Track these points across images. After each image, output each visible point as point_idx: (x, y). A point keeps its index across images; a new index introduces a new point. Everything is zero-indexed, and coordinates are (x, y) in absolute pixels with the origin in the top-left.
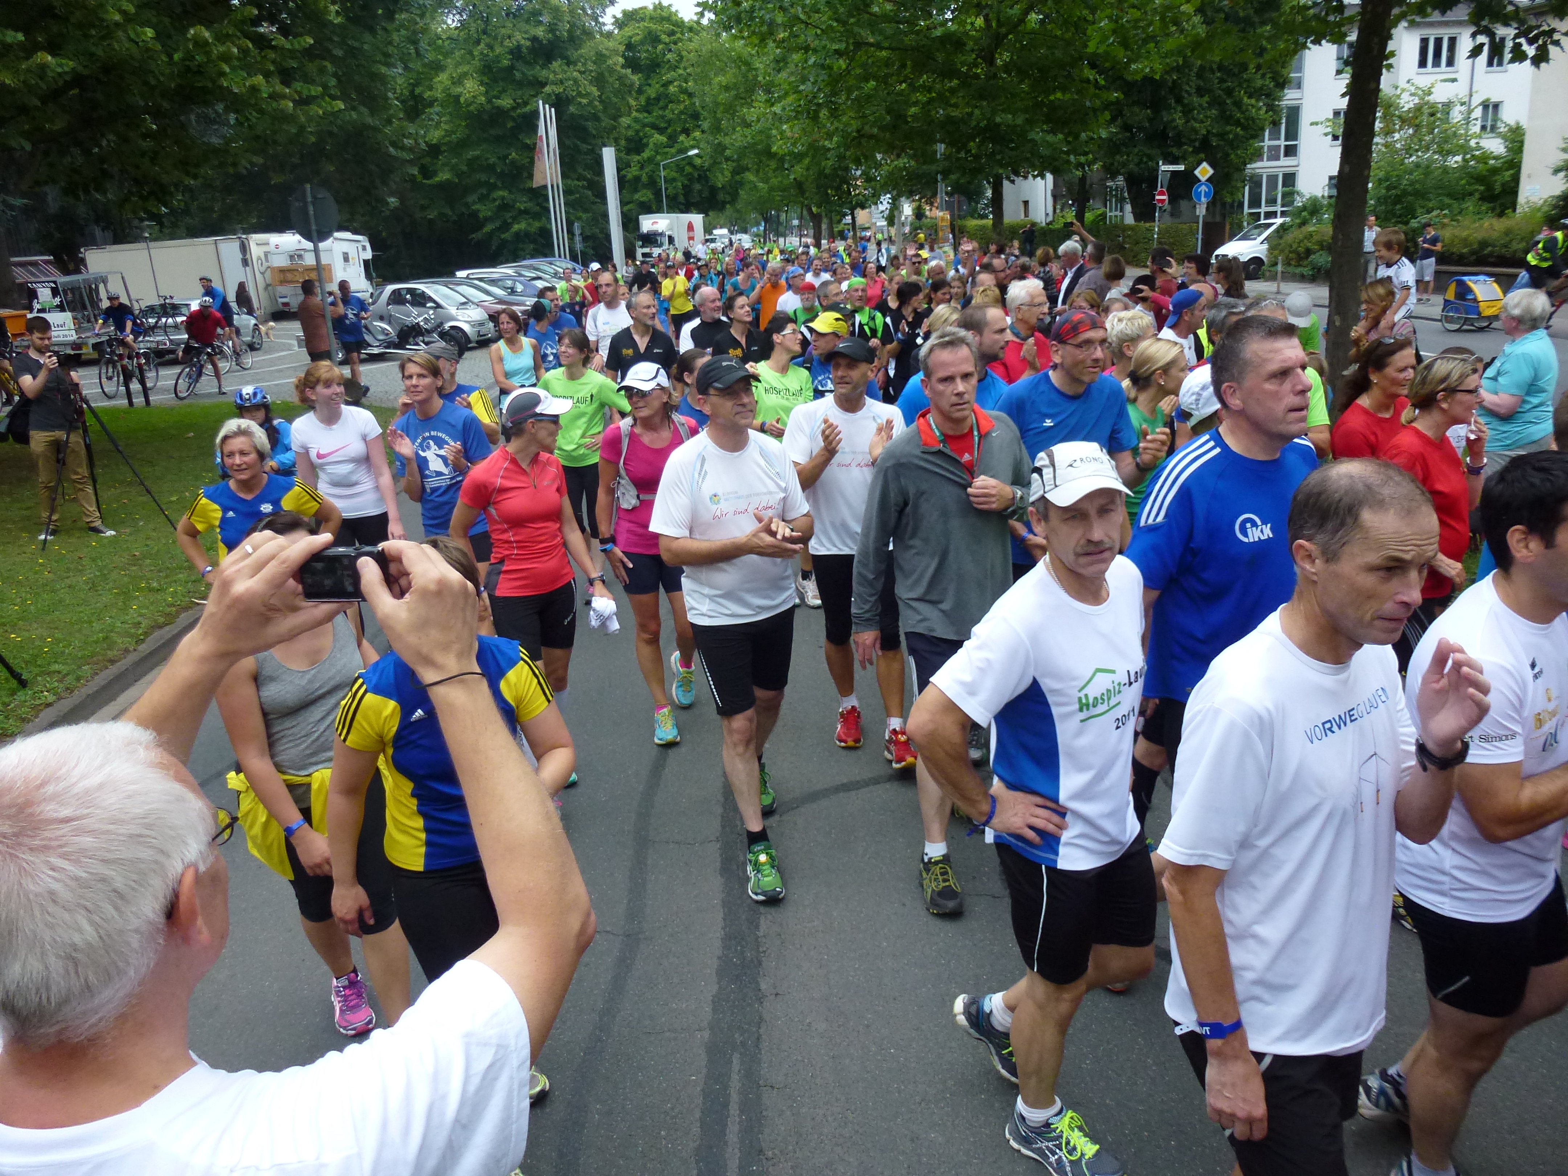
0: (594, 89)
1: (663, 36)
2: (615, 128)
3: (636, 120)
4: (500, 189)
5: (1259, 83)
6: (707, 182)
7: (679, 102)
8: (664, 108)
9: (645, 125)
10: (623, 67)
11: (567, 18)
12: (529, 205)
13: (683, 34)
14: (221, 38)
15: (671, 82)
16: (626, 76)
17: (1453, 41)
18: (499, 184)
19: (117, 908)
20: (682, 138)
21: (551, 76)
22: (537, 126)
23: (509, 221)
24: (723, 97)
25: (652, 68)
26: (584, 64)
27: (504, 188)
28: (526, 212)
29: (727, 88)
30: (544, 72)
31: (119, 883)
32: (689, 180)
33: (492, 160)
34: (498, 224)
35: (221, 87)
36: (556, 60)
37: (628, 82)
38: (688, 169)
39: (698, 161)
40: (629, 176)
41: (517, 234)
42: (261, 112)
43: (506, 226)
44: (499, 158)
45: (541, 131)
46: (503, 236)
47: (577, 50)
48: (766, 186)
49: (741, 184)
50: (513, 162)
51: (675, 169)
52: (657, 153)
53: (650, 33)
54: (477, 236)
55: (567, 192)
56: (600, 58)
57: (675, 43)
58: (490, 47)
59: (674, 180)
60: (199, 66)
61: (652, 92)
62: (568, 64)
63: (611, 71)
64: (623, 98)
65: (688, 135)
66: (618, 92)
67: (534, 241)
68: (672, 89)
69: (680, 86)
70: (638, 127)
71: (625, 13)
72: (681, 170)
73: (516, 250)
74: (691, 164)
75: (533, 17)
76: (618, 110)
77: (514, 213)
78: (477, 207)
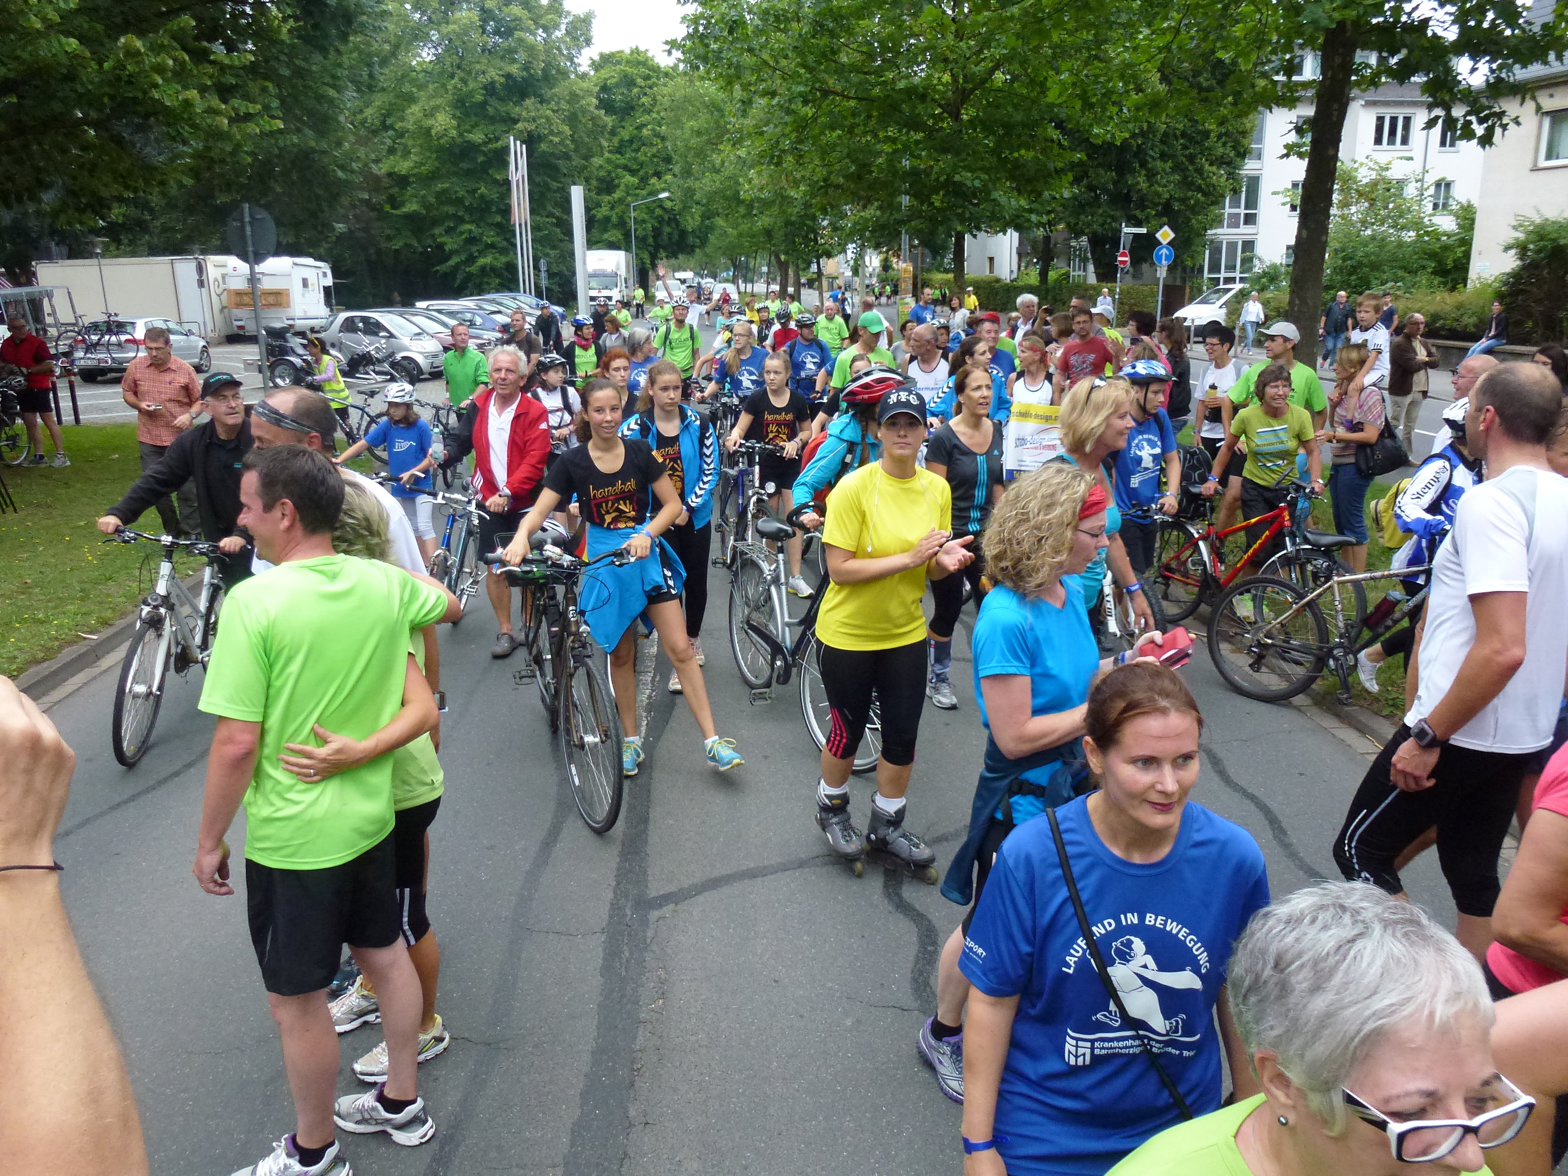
0: (567, 128)
1: (639, 81)
2: (586, 167)
3: (609, 161)
4: (467, 222)
5: (1221, 153)
6: (677, 225)
7: (652, 145)
8: (637, 151)
9: (617, 167)
10: (597, 107)
11: (542, 57)
12: (497, 240)
13: (658, 79)
14: (157, 49)
15: (645, 125)
16: (599, 117)
17: (1407, 120)
18: (467, 218)
20: (654, 180)
21: (524, 113)
22: (508, 162)
23: (476, 254)
24: (694, 141)
25: (626, 110)
26: (558, 103)
27: (470, 222)
28: (493, 246)
29: (699, 133)
30: (517, 109)
32: (659, 222)
33: (461, 193)
34: (463, 257)
35: (152, 99)
36: (528, 97)
37: (601, 123)
38: (658, 212)
39: (669, 204)
40: (599, 216)
41: (483, 268)
42: (194, 126)
43: (471, 259)
44: (468, 192)
45: (512, 166)
46: (468, 270)
47: (551, 89)
48: (735, 232)
49: (711, 229)
50: (482, 197)
51: (645, 211)
52: (628, 194)
53: (626, 76)
54: (442, 268)
55: (535, 228)
56: (574, 98)
57: (651, 87)
58: (464, 82)
59: (644, 221)
60: (130, 76)
61: (625, 134)
63: (584, 111)
64: (596, 139)
65: (659, 178)
66: (590, 133)
67: (499, 276)
68: (645, 132)
69: (653, 130)
70: (609, 168)
71: (602, 56)
72: (650, 211)
73: (481, 284)
74: (661, 207)
75: (509, 54)
76: (590, 149)
77: (480, 247)
78: (444, 239)
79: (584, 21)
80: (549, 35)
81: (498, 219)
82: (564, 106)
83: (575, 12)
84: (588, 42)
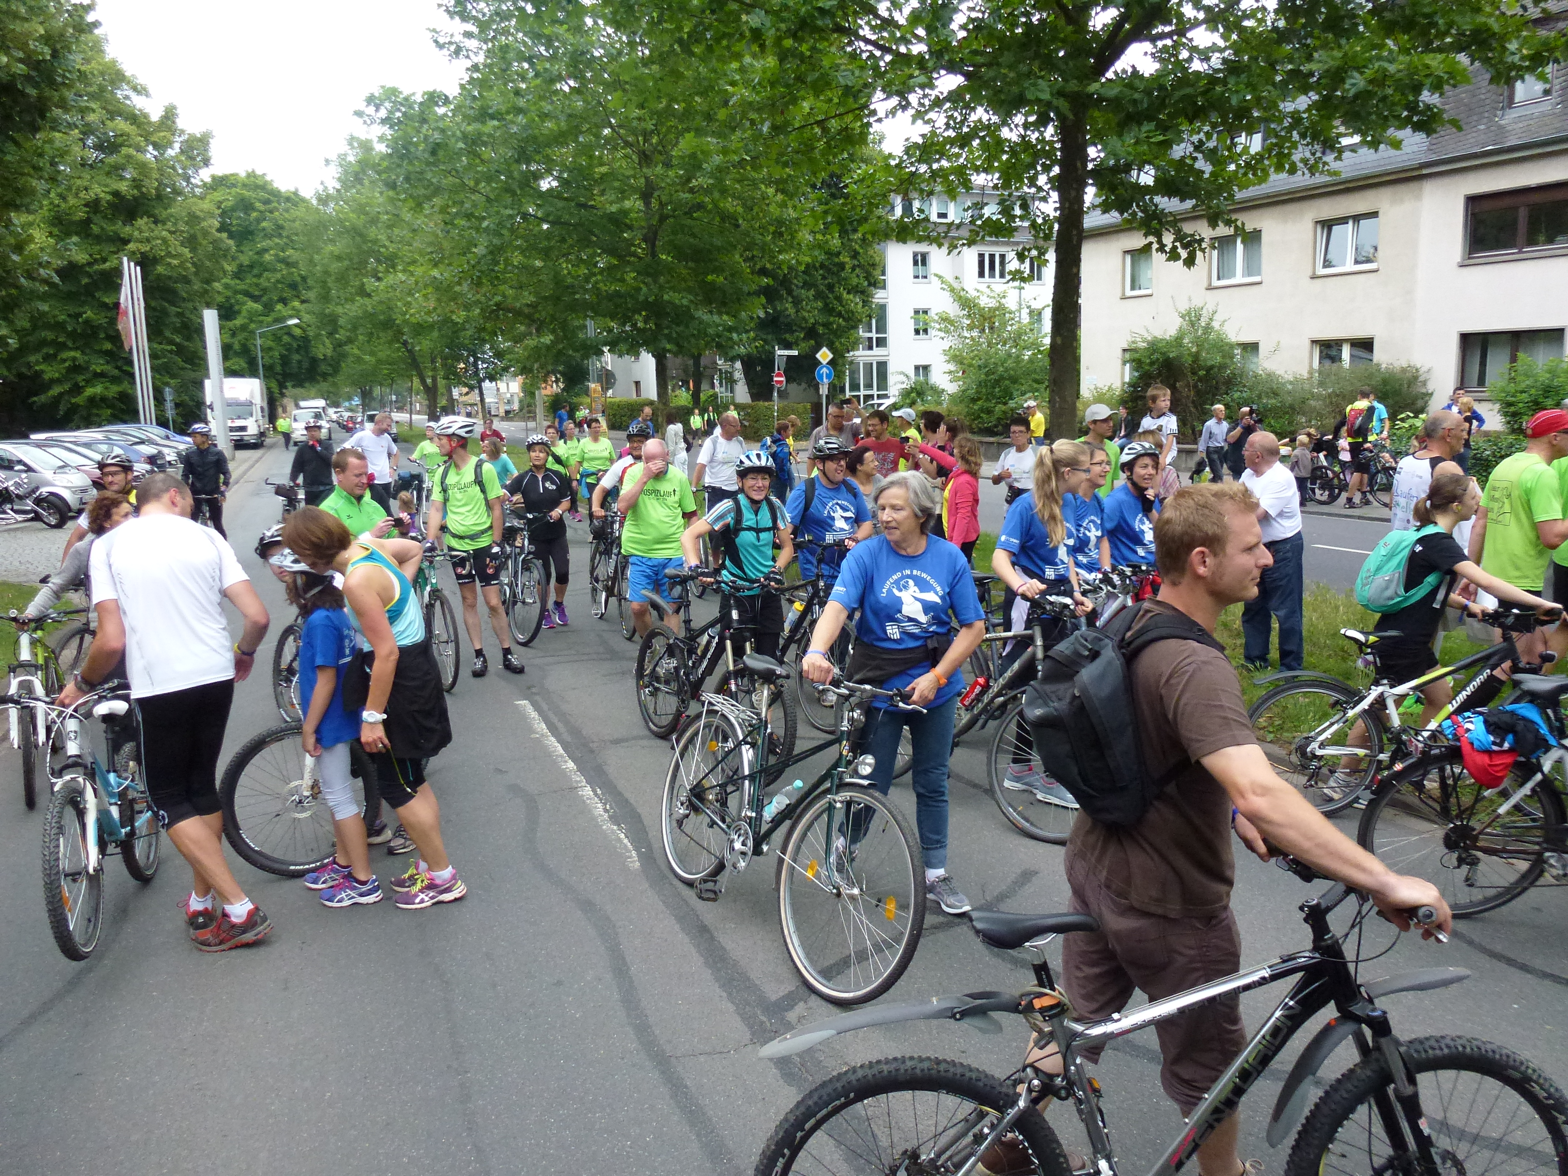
0: (186, 251)
1: (258, 205)
3: (227, 286)
4: (71, 349)
6: (307, 352)
7: (275, 270)
8: (259, 276)
9: (236, 292)
10: (219, 230)
11: (155, 175)
12: (107, 368)
13: (279, 203)
15: (266, 250)
16: (221, 240)
17: (1002, 257)
18: (70, 344)
20: (279, 307)
21: (136, 233)
22: (120, 286)
23: (82, 384)
24: (335, 266)
25: (244, 235)
26: (175, 224)
27: (76, 349)
28: (102, 375)
29: (339, 258)
30: (128, 229)
32: (287, 350)
33: (62, 318)
34: (67, 387)
36: (141, 217)
37: (223, 246)
38: (286, 339)
39: (298, 332)
41: (92, 400)
43: (77, 389)
44: (70, 316)
45: (125, 291)
46: (74, 400)
47: (166, 209)
48: (373, 359)
49: (344, 356)
50: (87, 322)
51: (273, 338)
52: (252, 321)
53: (242, 199)
54: (42, 399)
55: (153, 356)
56: (193, 219)
57: (271, 212)
59: (270, 349)
61: (245, 259)
63: (205, 233)
64: (217, 263)
66: (211, 257)
67: (112, 407)
68: (267, 257)
70: (229, 294)
71: (214, 178)
72: (277, 338)
73: (89, 415)
74: (289, 334)
75: (116, 170)
76: (212, 274)
77: (88, 376)
78: (42, 367)
79: (201, 140)
80: (162, 155)
81: (108, 346)
82: (182, 227)
83: (190, 130)
84: (206, 162)
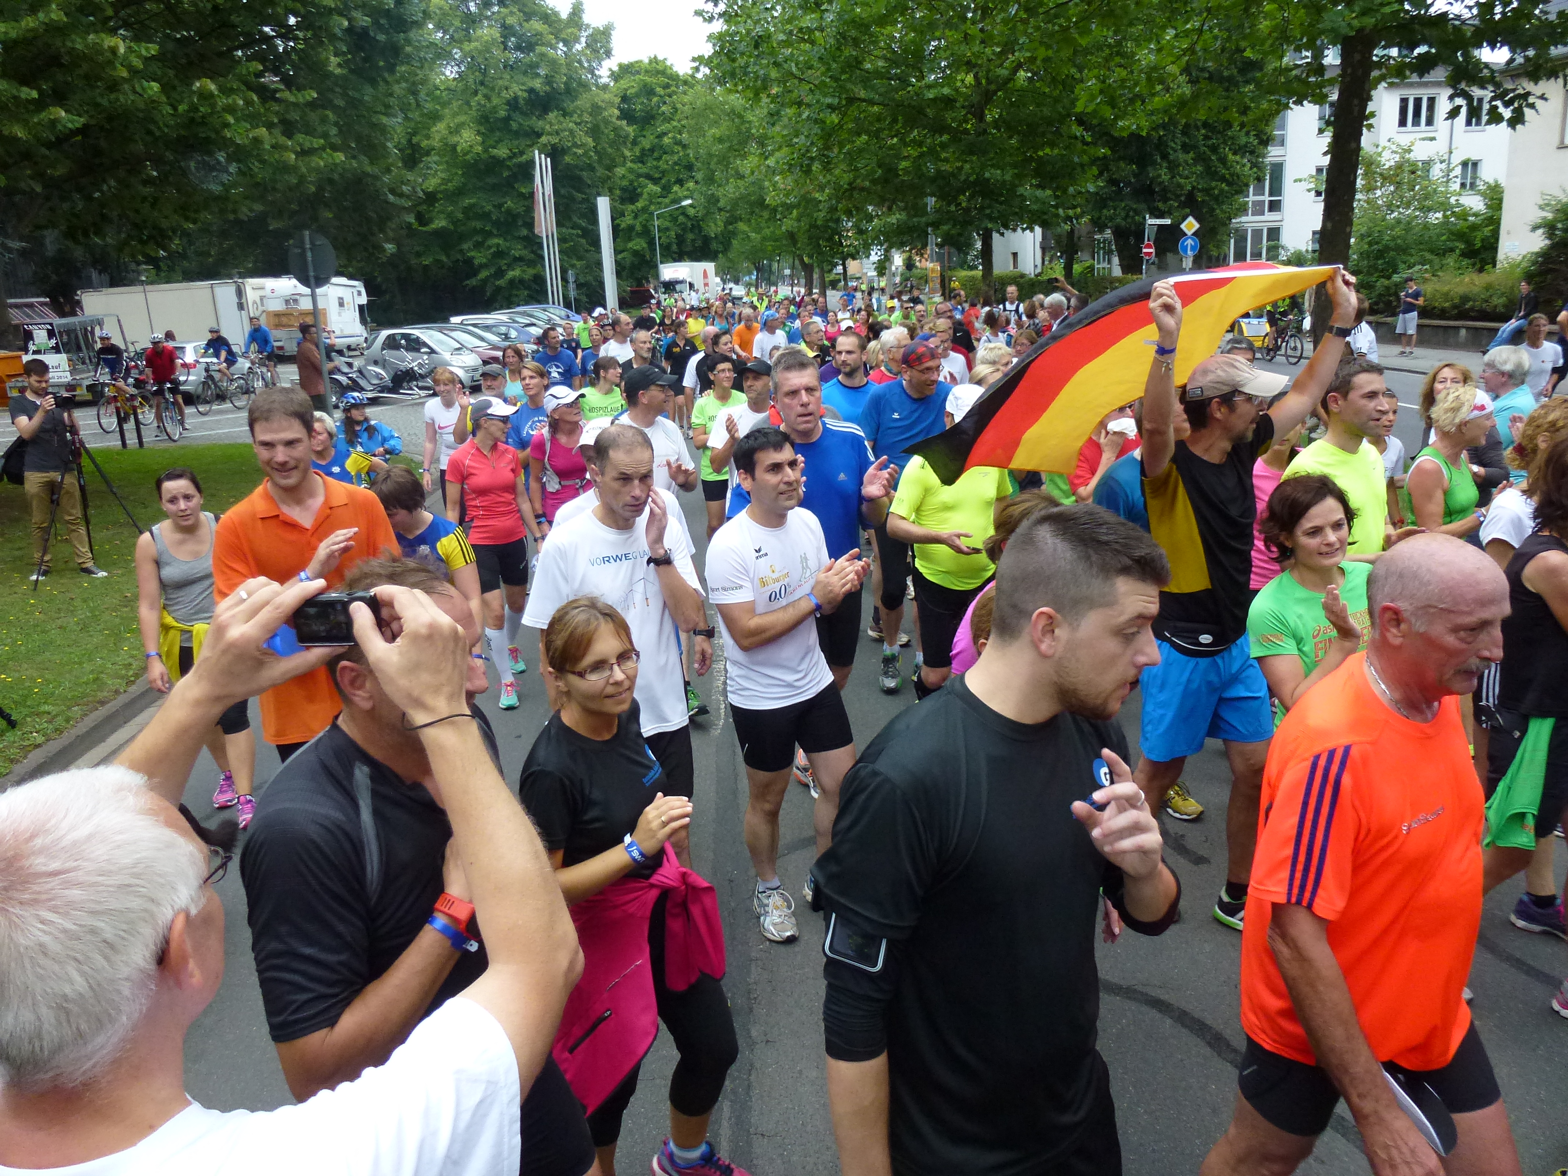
0: (590, 140)
1: (658, 90)
2: (609, 178)
3: (631, 170)
4: (496, 236)
5: (1243, 140)
6: (700, 232)
7: (673, 153)
8: (659, 159)
9: (639, 176)
10: (618, 118)
11: (564, 70)
12: (524, 253)
13: (677, 87)
14: (226, 91)
15: (665, 134)
16: (621, 128)
17: (1432, 101)
18: (495, 232)
19: (106, 958)
20: (676, 188)
21: (547, 127)
22: (533, 176)
23: (504, 268)
24: (717, 148)
25: (646, 120)
26: (580, 116)
27: (498, 236)
28: (520, 259)
29: (720, 140)
30: (540, 123)
31: (109, 933)
32: (684, 230)
33: (489, 208)
34: (492, 271)
35: (224, 138)
36: (552, 111)
37: (623, 133)
38: (681, 219)
39: (691, 212)
40: (623, 225)
41: (512, 282)
42: (263, 162)
43: (500, 273)
44: (494, 206)
45: (538, 180)
46: (498, 283)
47: (573, 102)
48: (759, 236)
49: (734, 234)
50: (509, 212)
51: (669, 219)
52: (651, 203)
53: (645, 85)
54: (473, 282)
55: (562, 240)
56: (596, 109)
57: (670, 96)
58: (488, 98)
59: (668, 229)
60: (203, 117)
61: (646, 143)
62: (564, 116)
63: (607, 122)
64: (618, 149)
65: (682, 186)
66: (612, 144)
67: (528, 288)
68: (666, 140)
70: (632, 177)
71: (621, 66)
72: (674, 219)
73: (510, 295)
74: (684, 214)
75: (530, 69)
76: (613, 160)
77: (509, 260)
78: (472, 254)
79: (603, 33)
80: (570, 50)
82: (587, 118)
83: (594, 24)
84: (608, 54)
